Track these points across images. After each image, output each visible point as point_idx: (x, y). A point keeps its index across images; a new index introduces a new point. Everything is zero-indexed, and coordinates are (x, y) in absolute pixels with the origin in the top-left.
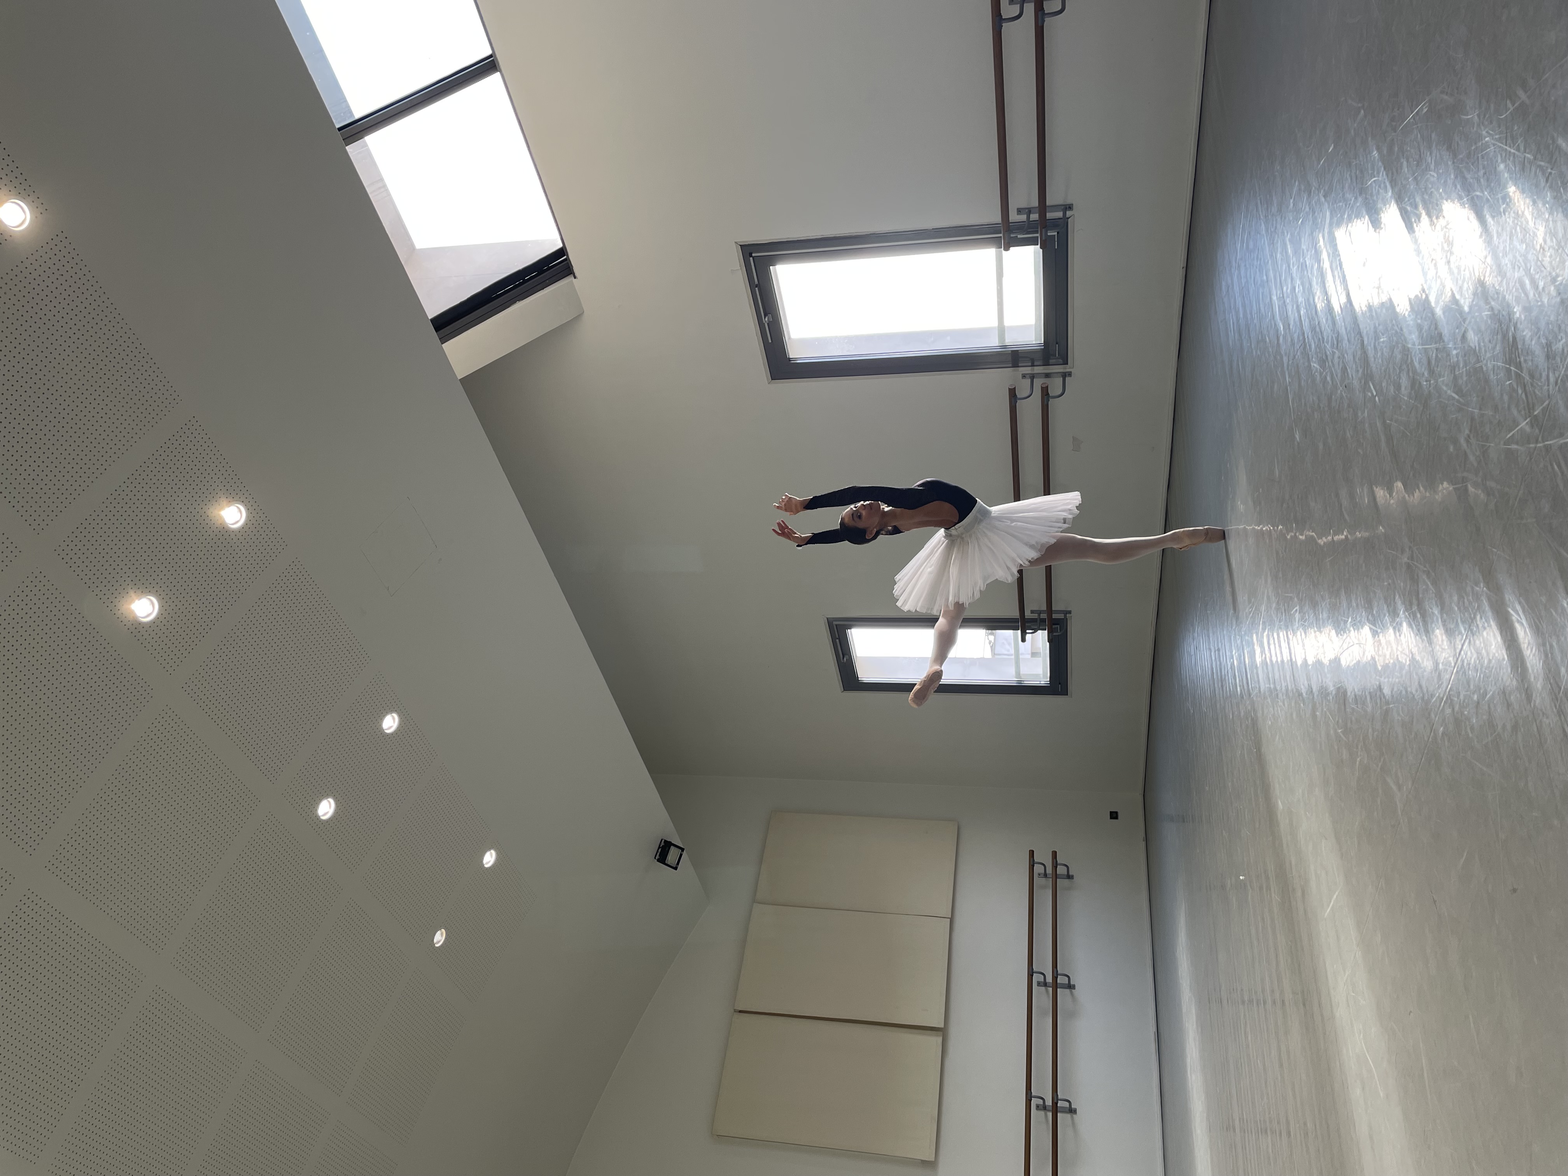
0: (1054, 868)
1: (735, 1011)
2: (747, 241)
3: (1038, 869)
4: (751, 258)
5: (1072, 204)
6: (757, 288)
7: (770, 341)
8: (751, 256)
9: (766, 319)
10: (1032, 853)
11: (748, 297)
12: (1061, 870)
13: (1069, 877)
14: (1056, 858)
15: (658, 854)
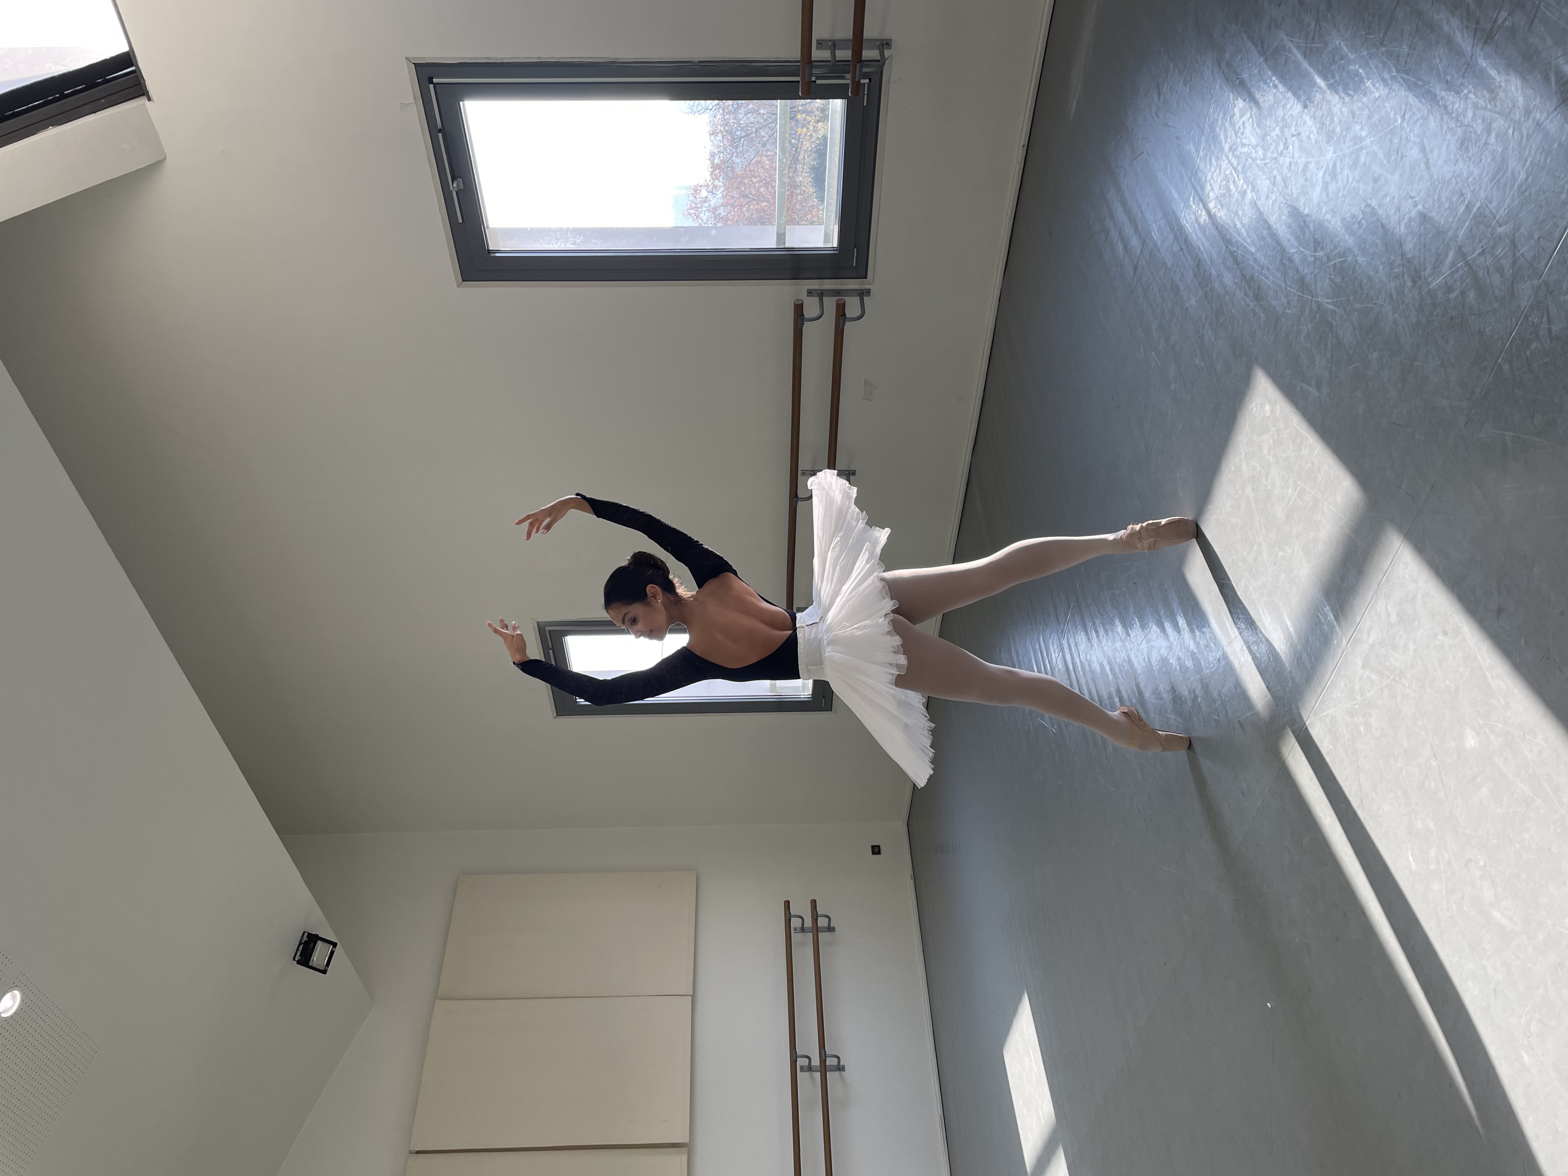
0: (814, 921)
1: (411, 1152)
2: (424, 58)
3: (795, 923)
4: (431, 86)
5: (891, 40)
6: (440, 135)
7: (460, 221)
8: (431, 82)
9: (455, 185)
10: (787, 904)
11: (427, 149)
12: (822, 922)
13: (830, 929)
14: (816, 908)
15: (299, 953)
